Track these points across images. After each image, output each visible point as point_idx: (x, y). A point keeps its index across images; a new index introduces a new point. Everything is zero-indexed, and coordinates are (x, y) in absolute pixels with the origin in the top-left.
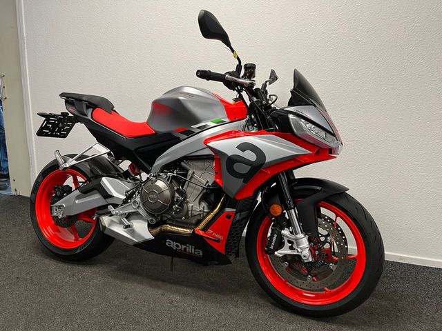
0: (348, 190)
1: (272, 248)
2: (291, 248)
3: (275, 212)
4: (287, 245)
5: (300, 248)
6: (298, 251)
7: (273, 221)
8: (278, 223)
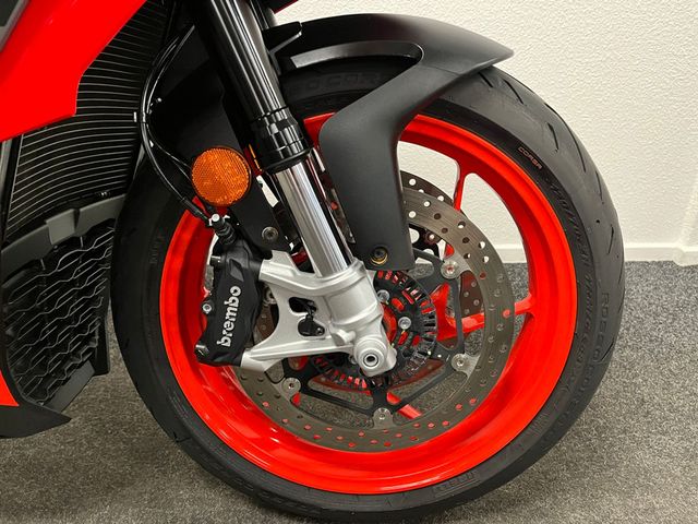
0: (505, 55)
1: (225, 341)
2: (308, 329)
3: (220, 188)
4: (290, 318)
5: (348, 328)
6: (338, 340)
7: (218, 227)
8: (239, 234)
